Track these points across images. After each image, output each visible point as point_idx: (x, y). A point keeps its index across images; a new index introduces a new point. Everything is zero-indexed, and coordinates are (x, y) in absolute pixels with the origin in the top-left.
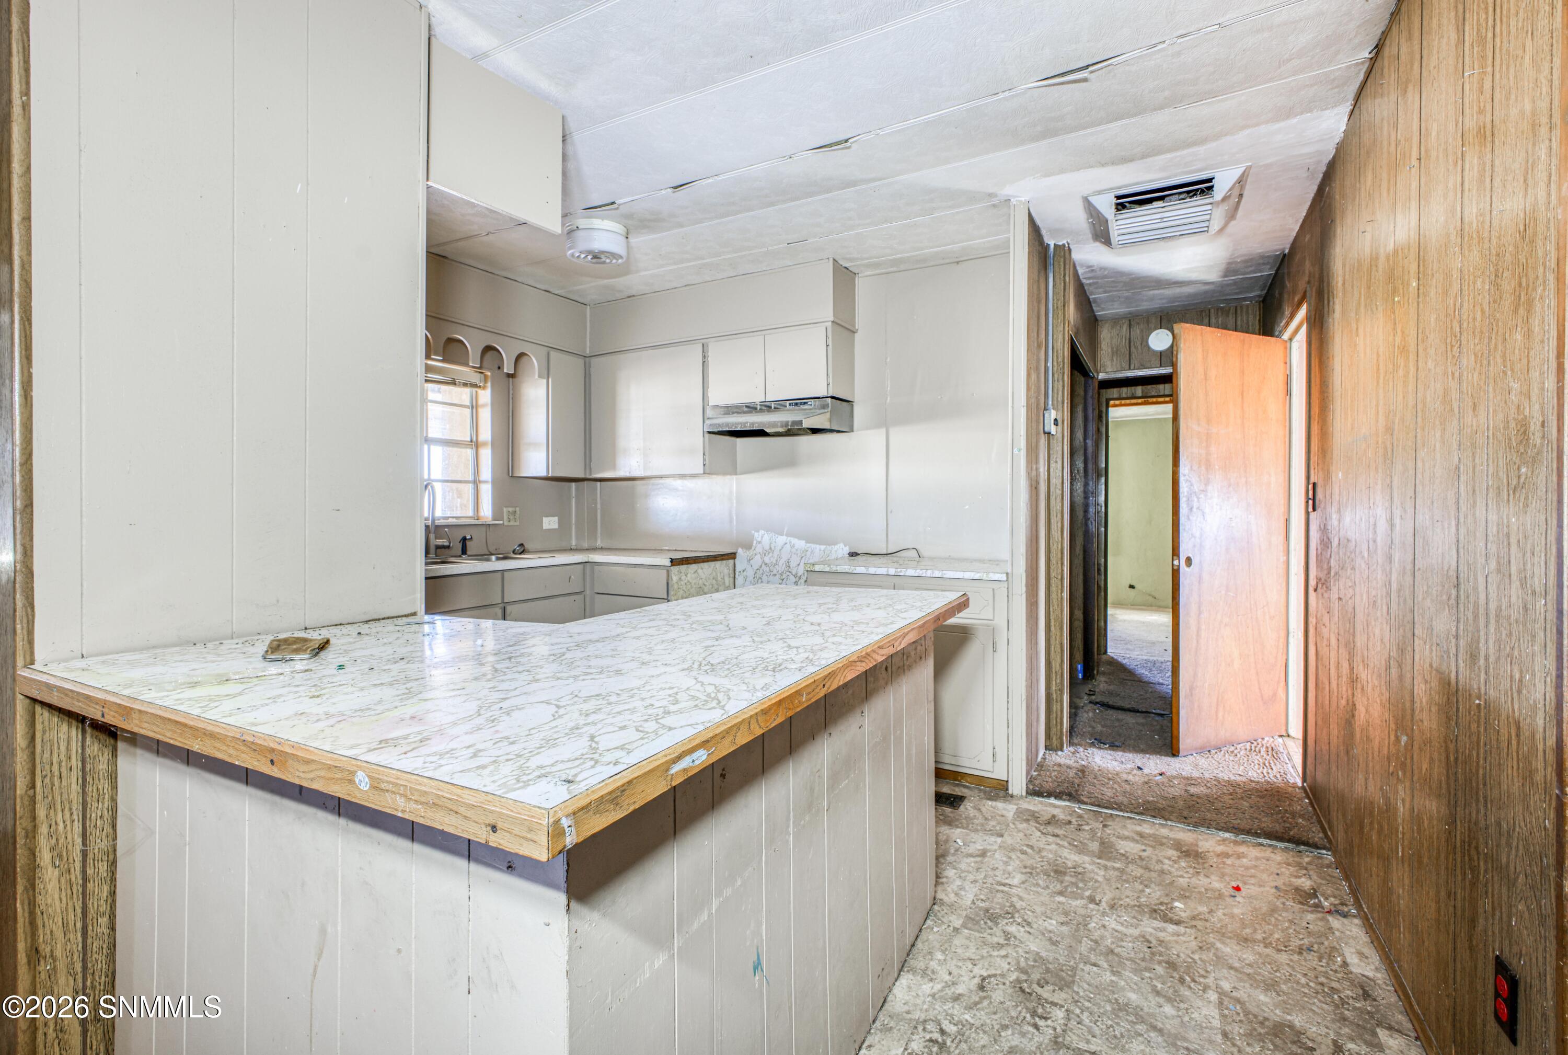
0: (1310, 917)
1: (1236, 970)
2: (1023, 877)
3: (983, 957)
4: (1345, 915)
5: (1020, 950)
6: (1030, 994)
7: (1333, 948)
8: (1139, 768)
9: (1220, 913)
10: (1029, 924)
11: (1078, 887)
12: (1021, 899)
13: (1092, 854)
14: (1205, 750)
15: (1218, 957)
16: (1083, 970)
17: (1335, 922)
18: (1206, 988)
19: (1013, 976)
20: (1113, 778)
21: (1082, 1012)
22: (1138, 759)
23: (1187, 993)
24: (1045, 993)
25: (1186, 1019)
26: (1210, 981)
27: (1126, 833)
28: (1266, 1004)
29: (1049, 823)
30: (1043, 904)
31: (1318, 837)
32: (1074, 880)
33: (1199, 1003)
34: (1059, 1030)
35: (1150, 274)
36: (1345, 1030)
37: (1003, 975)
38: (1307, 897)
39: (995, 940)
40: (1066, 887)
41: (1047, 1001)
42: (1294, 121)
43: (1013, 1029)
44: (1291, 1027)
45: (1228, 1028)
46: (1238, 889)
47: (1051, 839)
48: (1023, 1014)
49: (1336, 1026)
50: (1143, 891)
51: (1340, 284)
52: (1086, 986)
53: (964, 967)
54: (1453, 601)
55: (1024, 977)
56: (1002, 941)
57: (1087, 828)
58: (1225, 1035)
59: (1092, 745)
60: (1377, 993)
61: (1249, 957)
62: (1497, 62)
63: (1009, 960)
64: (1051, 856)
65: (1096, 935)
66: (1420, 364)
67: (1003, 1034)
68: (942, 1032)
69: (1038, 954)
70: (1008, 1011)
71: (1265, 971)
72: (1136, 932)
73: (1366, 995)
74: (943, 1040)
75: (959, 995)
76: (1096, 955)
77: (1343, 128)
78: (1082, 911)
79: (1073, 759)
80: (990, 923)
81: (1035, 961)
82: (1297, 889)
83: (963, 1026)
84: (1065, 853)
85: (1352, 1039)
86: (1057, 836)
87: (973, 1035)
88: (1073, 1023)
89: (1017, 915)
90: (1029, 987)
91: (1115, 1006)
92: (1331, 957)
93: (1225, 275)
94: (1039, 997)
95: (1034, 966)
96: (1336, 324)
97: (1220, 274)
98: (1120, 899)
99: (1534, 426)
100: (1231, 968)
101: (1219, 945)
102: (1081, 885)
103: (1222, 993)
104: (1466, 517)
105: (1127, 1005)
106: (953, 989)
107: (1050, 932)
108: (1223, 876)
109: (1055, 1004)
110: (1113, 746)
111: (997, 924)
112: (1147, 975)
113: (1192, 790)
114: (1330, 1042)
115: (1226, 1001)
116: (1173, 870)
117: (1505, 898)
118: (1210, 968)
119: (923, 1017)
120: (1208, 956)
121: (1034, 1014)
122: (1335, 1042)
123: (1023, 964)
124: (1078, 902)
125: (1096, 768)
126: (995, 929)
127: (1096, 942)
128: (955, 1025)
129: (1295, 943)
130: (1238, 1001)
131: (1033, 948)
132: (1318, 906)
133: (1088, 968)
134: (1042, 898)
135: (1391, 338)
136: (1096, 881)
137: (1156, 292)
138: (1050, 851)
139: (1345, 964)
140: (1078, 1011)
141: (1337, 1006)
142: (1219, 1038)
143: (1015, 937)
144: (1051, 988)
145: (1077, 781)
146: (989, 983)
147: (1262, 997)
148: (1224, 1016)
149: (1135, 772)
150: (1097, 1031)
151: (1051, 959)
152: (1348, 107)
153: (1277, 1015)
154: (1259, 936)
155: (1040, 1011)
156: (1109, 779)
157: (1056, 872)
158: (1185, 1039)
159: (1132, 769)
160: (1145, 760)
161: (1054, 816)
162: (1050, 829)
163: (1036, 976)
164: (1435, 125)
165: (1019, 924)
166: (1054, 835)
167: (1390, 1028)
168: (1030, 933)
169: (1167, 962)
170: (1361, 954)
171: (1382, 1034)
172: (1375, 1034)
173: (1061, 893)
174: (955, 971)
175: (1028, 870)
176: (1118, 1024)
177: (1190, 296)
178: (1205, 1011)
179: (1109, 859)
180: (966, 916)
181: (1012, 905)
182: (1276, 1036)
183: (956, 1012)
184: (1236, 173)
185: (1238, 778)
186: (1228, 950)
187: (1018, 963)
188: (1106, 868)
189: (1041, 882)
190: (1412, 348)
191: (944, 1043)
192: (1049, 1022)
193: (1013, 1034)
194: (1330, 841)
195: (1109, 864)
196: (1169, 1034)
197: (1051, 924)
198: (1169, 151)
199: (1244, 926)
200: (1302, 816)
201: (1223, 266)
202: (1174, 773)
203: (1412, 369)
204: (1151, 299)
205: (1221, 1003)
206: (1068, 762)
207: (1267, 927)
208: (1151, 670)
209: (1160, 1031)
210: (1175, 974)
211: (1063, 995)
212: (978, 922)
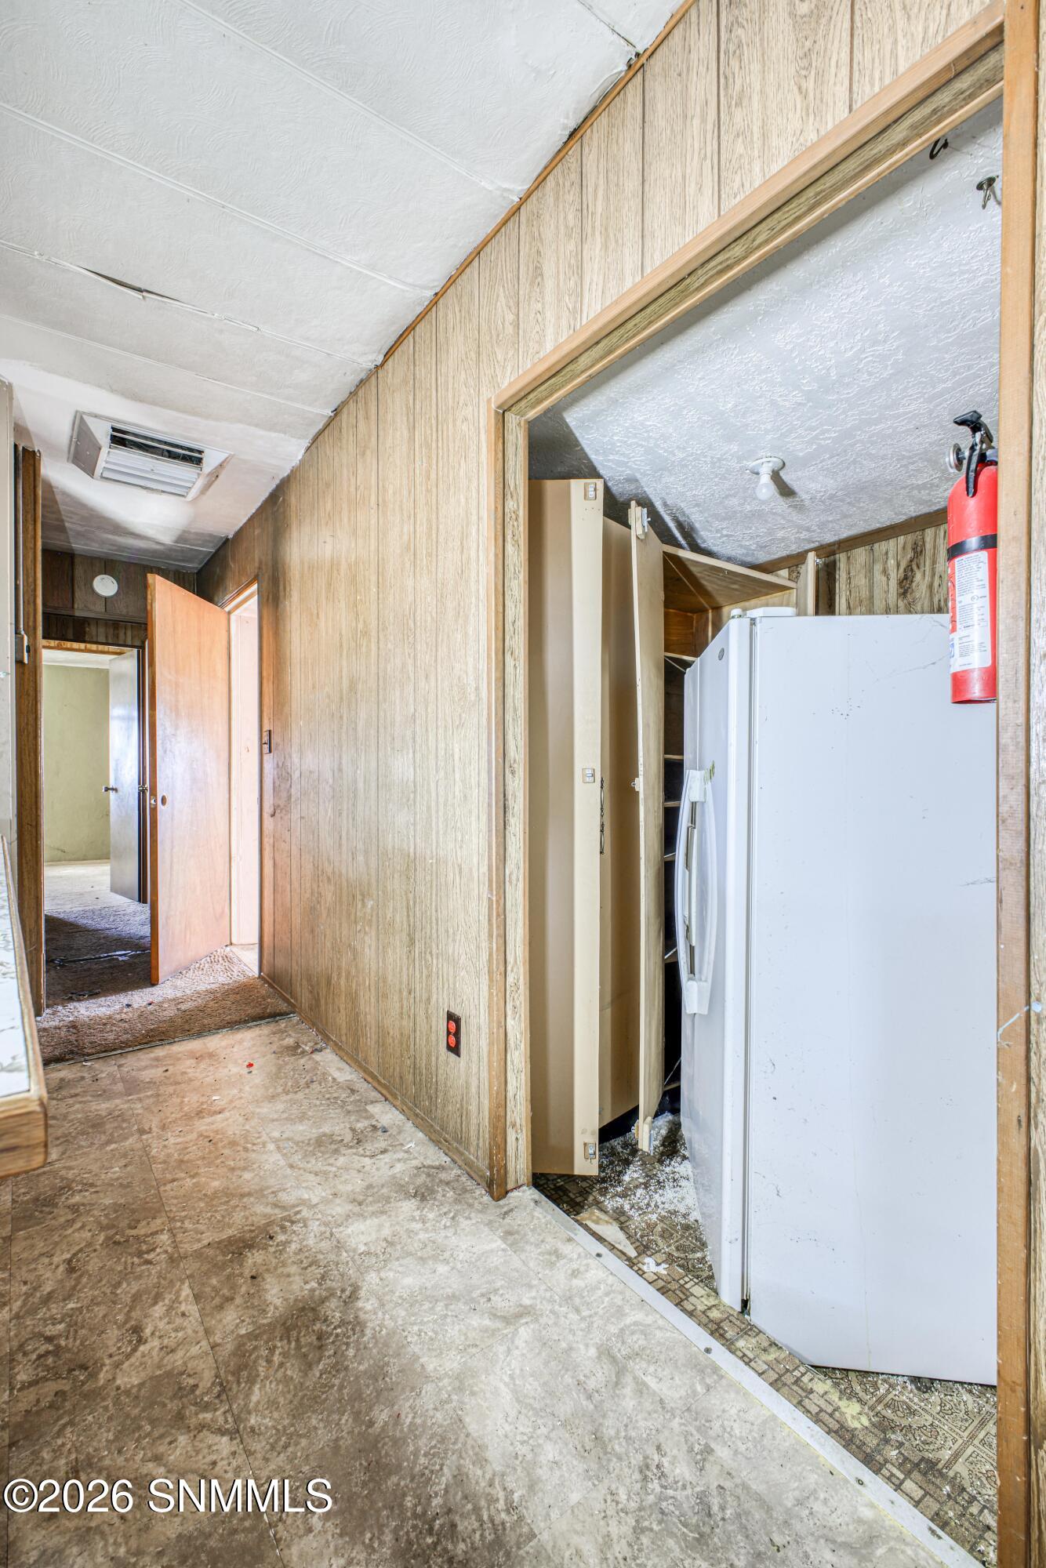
0: (302, 1061)
1: (277, 1120)
2: (61, 1149)
3: (56, 1244)
4: (320, 1050)
5: (96, 1212)
6: (127, 1241)
7: (324, 1074)
8: (128, 1006)
9: (247, 1088)
10: (92, 1185)
11: (123, 1129)
12: (70, 1168)
13: (120, 1095)
14: (179, 973)
15: (262, 1119)
16: (165, 1191)
17: (317, 1057)
18: (264, 1144)
19: (102, 1238)
20: (106, 1023)
21: (183, 1223)
22: (123, 999)
23: (254, 1155)
24: (141, 1231)
25: (262, 1173)
26: (264, 1138)
27: (143, 1064)
28: (304, 1131)
29: (60, 1088)
30: (96, 1160)
31: (284, 1007)
32: (116, 1125)
33: (265, 1157)
34: (170, 1250)
35: (112, 516)
36: (353, 1118)
37: (89, 1245)
38: (295, 1049)
39: (62, 1220)
40: (111, 1134)
41: (146, 1236)
42: (274, 435)
43: (126, 1280)
44: (325, 1135)
45: (291, 1161)
46: (250, 1065)
47: (71, 1101)
48: (129, 1261)
49: (346, 1119)
50: (182, 1102)
51: (297, 576)
52: (175, 1201)
53: (40, 1266)
54: (411, 802)
55: (111, 1232)
56: (70, 1217)
57: (104, 1075)
58: (291, 1166)
59: (71, 999)
60: (357, 1087)
61: (280, 1106)
62: (440, 465)
63: (87, 1228)
64: (79, 1116)
65: (162, 1156)
66: (381, 646)
67: (118, 1292)
68: (49, 1339)
69: (115, 1204)
70: (113, 1270)
71: (295, 1111)
72: (194, 1136)
73: (353, 1091)
74: (55, 1346)
75: (49, 1293)
76: (170, 1173)
77: (300, 457)
78: (139, 1145)
79: (57, 1019)
80: (47, 1209)
81: (116, 1211)
82: (288, 1048)
83: (71, 1316)
84: (94, 1106)
85: (358, 1121)
86: (76, 1095)
87: (88, 1315)
88: (180, 1236)
89: (74, 1185)
90: (123, 1236)
91: (207, 1200)
92: (325, 1080)
93: (176, 542)
94: (137, 1238)
95: (117, 1217)
96: (294, 608)
97: (174, 538)
98: (167, 1118)
99: (471, 689)
100: (273, 1121)
101: (258, 1110)
102: (124, 1125)
103: (276, 1141)
104: (421, 746)
105: (215, 1193)
106: (38, 1295)
107: (117, 1179)
108: (236, 1062)
109: (156, 1233)
110: (93, 995)
111: (55, 1205)
112: (219, 1161)
113: (183, 1007)
114: (348, 1130)
115: (281, 1144)
116: (197, 1075)
117: (451, 973)
118: (260, 1129)
119: (15, 1344)
120: (254, 1122)
121: (140, 1254)
122: (351, 1128)
123: (105, 1222)
124: (131, 1140)
125: (87, 1020)
126: (55, 1211)
127: (165, 1162)
128: (60, 1323)
129: (302, 1082)
130: (288, 1139)
131: (108, 1201)
132: (303, 1052)
133: (168, 1187)
134: (92, 1156)
135: (354, 624)
136: (138, 1115)
137: (110, 537)
138: (77, 1111)
139: (334, 1079)
140: (179, 1224)
141: (342, 1107)
142: (289, 1171)
143: (83, 1205)
144: (144, 1223)
145: (73, 1038)
146: (78, 1261)
147: (301, 1128)
148: (284, 1155)
149: (125, 1010)
150: (201, 1227)
151: (131, 1201)
152: (306, 443)
153: (315, 1133)
154: (280, 1090)
155: (144, 1247)
156: (105, 1024)
157: (93, 1126)
158: (268, 1187)
159: (122, 1008)
160: (129, 997)
161: (62, 1080)
162: (64, 1093)
163: (124, 1224)
164: (391, 486)
165: (81, 1191)
166: (72, 1097)
167: (372, 1102)
168: (97, 1192)
169: (230, 1143)
170: (339, 1069)
171: (369, 1108)
172: (366, 1111)
173: (108, 1142)
174: (31, 1277)
175: (62, 1140)
176: (216, 1211)
177: (140, 550)
178: (272, 1160)
179: (139, 1092)
180: (12, 1219)
181: (62, 1179)
182: (320, 1146)
183: (54, 1311)
184: (222, 457)
185: (213, 986)
186: (265, 1110)
187: (99, 1223)
188: (140, 1100)
189: (83, 1143)
190: (374, 633)
191: (58, 1347)
192: (158, 1250)
193: (129, 1284)
194: (293, 1006)
195: (142, 1095)
196: (256, 1192)
197: (115, 1173)
198: (177, 409)
199: (267, 1089)
200: (269, 997)
201: (178, 533)
202: (160, 999)
203: (374, 647)
204: (103, 542)
205: (278, 1148)
206: (53, 1024)
207: (281, 1082)
208: (93, 919)
209: (249, 1194)
210: (239, 1148)
211: (159, 1221)
212: (31, 1216)
